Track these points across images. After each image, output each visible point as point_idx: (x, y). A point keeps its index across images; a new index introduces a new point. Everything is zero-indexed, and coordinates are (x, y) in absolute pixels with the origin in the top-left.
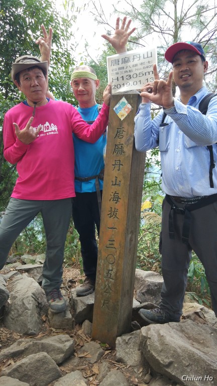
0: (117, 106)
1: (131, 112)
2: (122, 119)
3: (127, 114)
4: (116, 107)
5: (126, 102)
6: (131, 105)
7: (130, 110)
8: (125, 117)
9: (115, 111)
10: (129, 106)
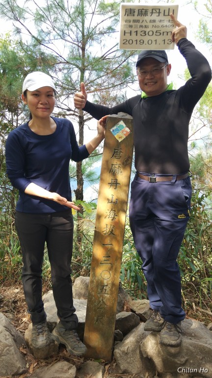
0: (115, 128)
1: (129, 135)
2: (120, 141)
3: (125, 137)
4: (113, 129)
5: (124, 125)
6: (129, 129)
7: (128, 134)
8: (123, 139)
9: (113, 132)
10: (128, 130)
